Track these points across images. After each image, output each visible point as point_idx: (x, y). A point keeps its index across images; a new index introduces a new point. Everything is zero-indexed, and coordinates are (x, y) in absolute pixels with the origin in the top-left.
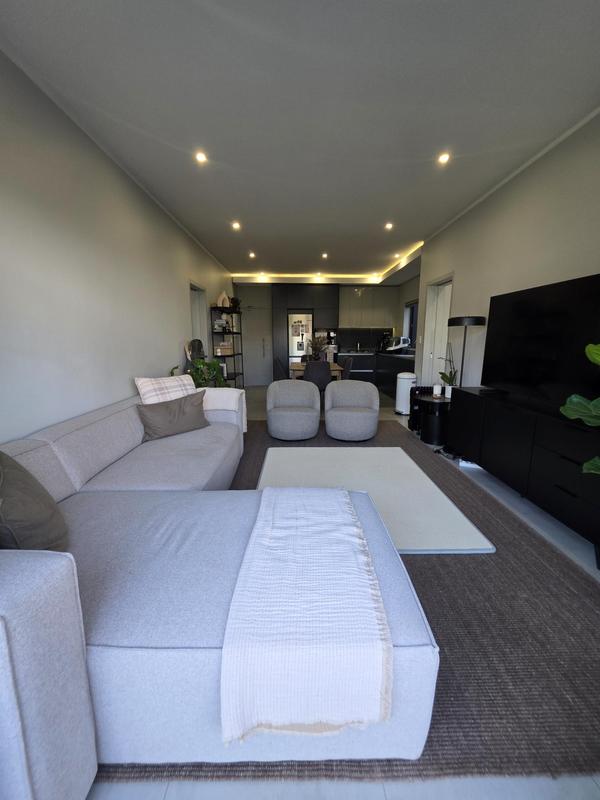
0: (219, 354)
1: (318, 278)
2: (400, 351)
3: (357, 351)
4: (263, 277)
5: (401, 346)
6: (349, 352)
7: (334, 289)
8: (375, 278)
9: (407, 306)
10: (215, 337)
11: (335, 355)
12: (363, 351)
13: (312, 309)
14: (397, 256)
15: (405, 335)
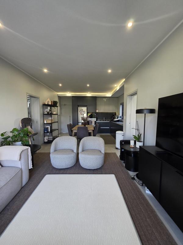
0: (46, 123)
1: (89, 94)
2: (118, 121)
3: (103, 120)
4: (69, 94)
5: (119, 119)
6: (101, 121)
7: (95, 98)
8: (109, 94)
9: (121, 104)
10: (44, 115)
11: (95, 122)
12: (105, 120)
13: (87, 105)
14: (116, 86)
15: (121, 114)
